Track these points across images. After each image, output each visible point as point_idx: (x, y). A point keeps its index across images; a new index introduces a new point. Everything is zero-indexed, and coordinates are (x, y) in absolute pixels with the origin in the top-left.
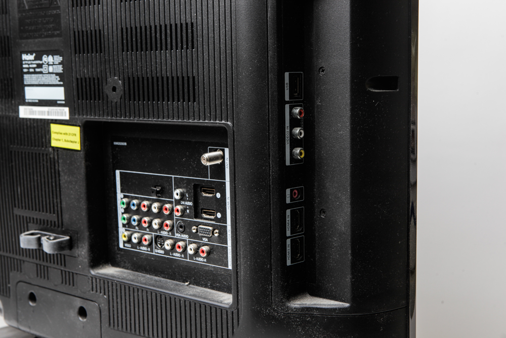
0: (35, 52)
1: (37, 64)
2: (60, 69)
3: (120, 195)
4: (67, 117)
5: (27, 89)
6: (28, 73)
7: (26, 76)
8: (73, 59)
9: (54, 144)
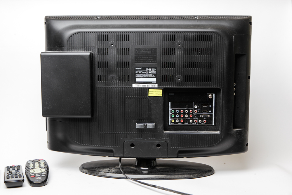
0: (142, 67)
1: (143, 71)
2: (155, 72)
3: (170, 109)
4: (157, 87)
5: (136, 78)
6: (138, 73)
7: (136, 74)
8: (161, 70)
9: (149, 95)
